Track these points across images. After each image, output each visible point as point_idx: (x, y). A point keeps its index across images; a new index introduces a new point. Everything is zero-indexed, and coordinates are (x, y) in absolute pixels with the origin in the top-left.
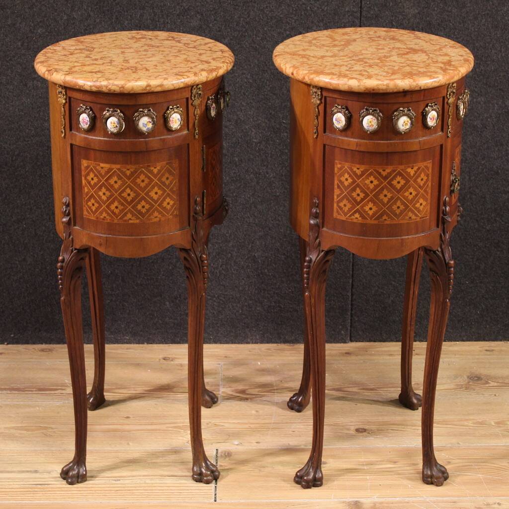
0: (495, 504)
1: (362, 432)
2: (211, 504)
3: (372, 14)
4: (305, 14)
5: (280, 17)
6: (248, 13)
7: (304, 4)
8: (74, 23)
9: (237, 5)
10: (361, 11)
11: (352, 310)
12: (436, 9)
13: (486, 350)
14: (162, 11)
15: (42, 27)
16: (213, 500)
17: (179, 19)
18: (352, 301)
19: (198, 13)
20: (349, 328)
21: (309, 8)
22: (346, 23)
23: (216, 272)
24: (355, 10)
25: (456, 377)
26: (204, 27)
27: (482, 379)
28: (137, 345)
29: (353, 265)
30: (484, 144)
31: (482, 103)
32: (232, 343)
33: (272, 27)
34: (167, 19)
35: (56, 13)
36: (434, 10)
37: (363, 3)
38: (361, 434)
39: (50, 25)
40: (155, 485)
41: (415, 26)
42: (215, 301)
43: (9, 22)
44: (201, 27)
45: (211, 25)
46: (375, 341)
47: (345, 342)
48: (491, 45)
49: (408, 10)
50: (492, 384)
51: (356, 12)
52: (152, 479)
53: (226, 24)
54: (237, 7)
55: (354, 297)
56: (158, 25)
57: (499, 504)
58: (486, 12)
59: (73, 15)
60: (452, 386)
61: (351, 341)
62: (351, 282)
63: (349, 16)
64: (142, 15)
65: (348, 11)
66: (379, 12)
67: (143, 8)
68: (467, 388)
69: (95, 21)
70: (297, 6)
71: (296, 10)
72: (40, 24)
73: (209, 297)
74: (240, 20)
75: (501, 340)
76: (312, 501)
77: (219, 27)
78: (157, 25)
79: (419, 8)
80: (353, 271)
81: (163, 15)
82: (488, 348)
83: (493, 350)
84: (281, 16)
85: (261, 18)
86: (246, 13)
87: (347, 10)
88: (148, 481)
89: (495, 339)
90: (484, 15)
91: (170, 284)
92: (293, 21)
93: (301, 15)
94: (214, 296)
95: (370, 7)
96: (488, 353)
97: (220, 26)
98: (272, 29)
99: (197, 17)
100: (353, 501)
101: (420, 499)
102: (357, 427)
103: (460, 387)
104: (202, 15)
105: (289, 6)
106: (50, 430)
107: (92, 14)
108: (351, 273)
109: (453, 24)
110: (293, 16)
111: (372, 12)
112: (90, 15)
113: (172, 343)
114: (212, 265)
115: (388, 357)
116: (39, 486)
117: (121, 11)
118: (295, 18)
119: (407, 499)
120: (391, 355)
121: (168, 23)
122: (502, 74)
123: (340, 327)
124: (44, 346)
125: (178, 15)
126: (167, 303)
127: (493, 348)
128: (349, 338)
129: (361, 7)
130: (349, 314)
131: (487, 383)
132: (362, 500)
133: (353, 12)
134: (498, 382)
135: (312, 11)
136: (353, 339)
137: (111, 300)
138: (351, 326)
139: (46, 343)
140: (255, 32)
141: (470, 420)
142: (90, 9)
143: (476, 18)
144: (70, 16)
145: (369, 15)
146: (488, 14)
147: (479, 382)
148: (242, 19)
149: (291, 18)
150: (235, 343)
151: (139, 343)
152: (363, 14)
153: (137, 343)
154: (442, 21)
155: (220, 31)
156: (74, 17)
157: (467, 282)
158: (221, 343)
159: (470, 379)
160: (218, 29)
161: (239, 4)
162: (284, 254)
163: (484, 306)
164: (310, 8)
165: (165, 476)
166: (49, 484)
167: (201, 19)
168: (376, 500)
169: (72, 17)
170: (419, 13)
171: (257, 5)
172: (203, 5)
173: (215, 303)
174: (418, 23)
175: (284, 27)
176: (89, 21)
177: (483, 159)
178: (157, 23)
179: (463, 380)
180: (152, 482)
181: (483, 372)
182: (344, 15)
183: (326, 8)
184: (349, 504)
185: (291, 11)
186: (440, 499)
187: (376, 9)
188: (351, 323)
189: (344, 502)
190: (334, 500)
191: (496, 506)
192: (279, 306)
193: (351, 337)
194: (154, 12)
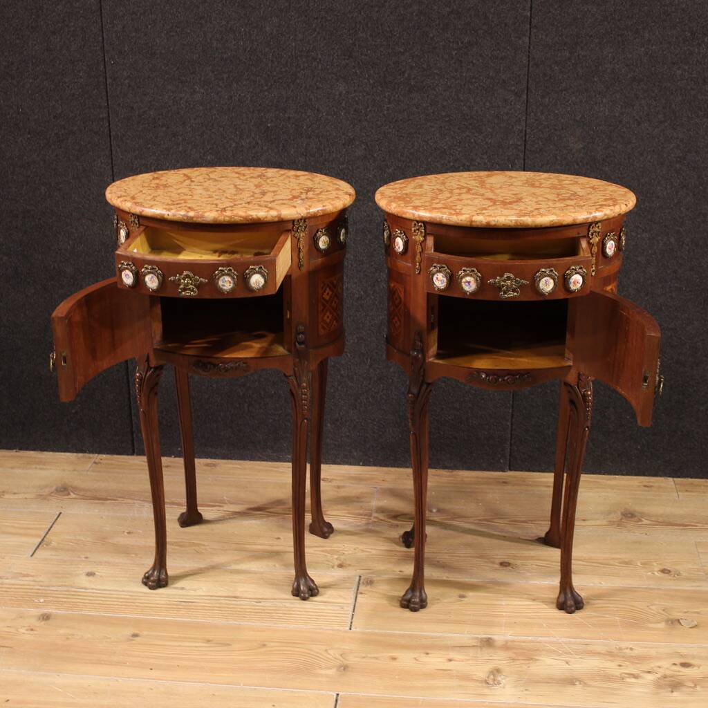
0: (627, 648)
1: (506, 566)
2: (346, 632)
3: (536, 148)
4: (469, 146)
5: (445, 149)
6: (412, 144)
8: (242, 151)
9: (401, 136)
10: (525, 145)
11: (511, 440)
12: (601, 144)
13: (645, 486)
14: (327, 141)
15: (210, 153)
16: (348, 628)
17: (345, 148)
18: (512, 431)
19: (363, 143)
20: (508, 457)
21: (472, 140)
23: (377, 397)
24: (519, 143)
25: (610, 513)
26: (369, 157)
27: (635, 516)
29: (513, 395)
30: (648, 279)
31: (646, 239)
32: (392, 467)
33: (436, 158)
34: (333, 148)
35: (225, 141)
36: (599, 145)
37: (527, 136)
38: (505, 568)
39: (219, 152)
40: (294, 609)
41: (579, 160)
42: (375, 425)
43: (181, 149)
44: (366, 157)
46: (534, 471)
47: (504, 471)
48: (656, 182)
49: (572, 144)
50: (645, 522)
51: (520, 146)
54: (402, 138)
55: (514, 427)
57: (631, 649)
58: (652, 149)
60: (605, 522)
61: (510, 470)
62: (510, 411)
63: (513, 149)
64: (308, 144)
65: (512, 144)
66: (543, 146)
67: (310, 137)
68: (619, 524)
69: (262, 149)
70: (462, 138)
71: (460, 142)
72: (210, 151)
73: (370, 421)
75: (661, 476)
76: (445, 635)
79: (584, 143)
80: (513, 402)
81: (328, 145)
82: (646, 484)
83: (651, 486)
85: (426, 149)
88: (288, 605)
89: (655, 475)
90: (650, 151)
92: (457, 152)
93: (465, 147)
95: (534, 141)
96: (646, 488)
99: (362, 147)
100: (486, 638)
101: (555, 639)
102: (501, 561)
103: (611, 523)
104: (367, 144)
106: (203, 547)
107: (259, 142)
108: (511, 402)
110: (456, 147)
111: (536, 146)
114: (373, 389)
116: (183, 603)
118: (459, 150)
119: (539, 639)
121: (333, 152)
122: (667, 211)
123: (499, 456)
124: (209, 461)
125: (343, 144)
126: (329, 425)
127: (651, 484)
128: (508, 467)
129: (525, 140)
130: (509, 443)
131: (641, 521)
132: (495, 637)
134: (651, 520)
135: (476, 143)
136: (512, 468)
137: (274, 420)
138: (510, 455)
139: (211, 458)
140: (419, 162)
141: (617, 559)
142: (258, 137)
143: (642, 155)
145: (534, 149)
147: (633, 519)
148: (406, 150)
149: (455, 150)
150: (394, 467)
152: (527, 147)
154: (607, 157)
155: (384, 161)
156: (242, 145)
157: (628, 417)
158: (381, 466)
159: (624, 515)
160: (382, 159)
162: (445, 382)
163: (644, 442)
166: (192, 602)
167: (365, 149)
168: (509, 638)
169: (241, 144)
170: (584, 148)
171: (422, 136)
174: (583, 158)
177: (647, 295)
178: (323, 152)
179: (616, 517)
180: (293, 606)
181: (638, 508)
182: (508, 148)
183: (490, 141)
184: (481, 640)
185: (455, 143)
186: (572, 640)
187: (540, 143)
188: (510, 452)
189: (477, 638)
190: (467, 635)
191: (628, 651)
192: (439, 433)
193: (510, 466)
194: (319, 141)
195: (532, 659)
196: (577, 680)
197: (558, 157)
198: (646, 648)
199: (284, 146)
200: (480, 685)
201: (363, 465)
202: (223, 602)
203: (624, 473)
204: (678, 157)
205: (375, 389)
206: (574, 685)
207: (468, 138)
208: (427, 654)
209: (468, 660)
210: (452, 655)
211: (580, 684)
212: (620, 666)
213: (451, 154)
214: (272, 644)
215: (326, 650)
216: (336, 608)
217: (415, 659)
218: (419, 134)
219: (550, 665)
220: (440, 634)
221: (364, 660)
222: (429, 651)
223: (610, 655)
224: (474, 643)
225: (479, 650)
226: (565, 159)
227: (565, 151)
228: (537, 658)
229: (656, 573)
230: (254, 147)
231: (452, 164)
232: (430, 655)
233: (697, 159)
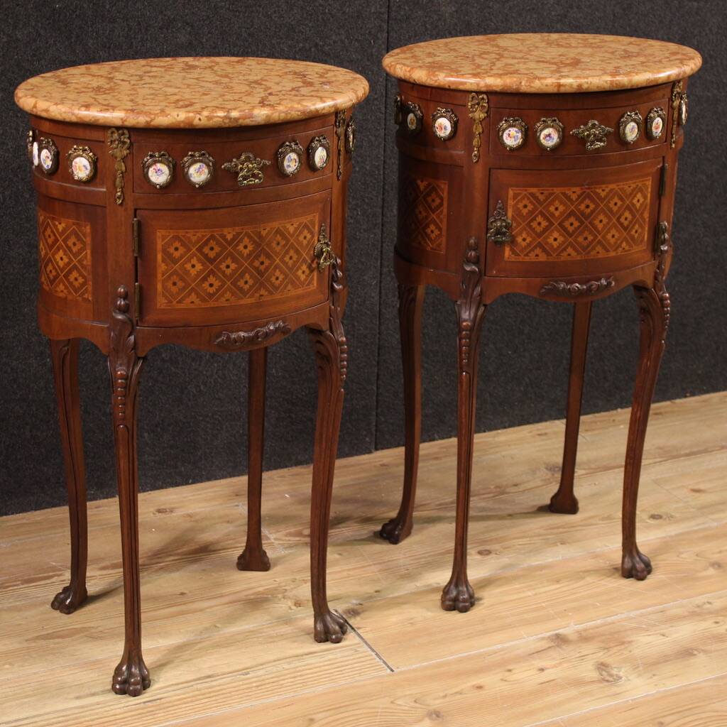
0: (705, 604)
1: (487, 554)
2: (389, 675)
3: (402, 16)
4: (323, 19)
6: (251, 21)
7: (321, 5)
8: (17, 47)
10: (388, 12)
11: (377, 409)
13: (540, 435)
14: (139, 24)
16: (389, 671)
17: (162, 33)
18: (377, 396)
19: (188, 24)
20: (374, 433)
21: (327, 11)
22: (372, 28)
23: (211, 382)
24: (383, 10)
25: (533, 471)
28: (106, 500)
29: (379, 349)
32: (230, 477)
33: (281, 38)
34: (146, 34)
36: (473, 7)
41: (452, 28)
42: (208, 422)
45: (204, 40)
47: (370, 452)
49: (444, 8)
51: (383, 14)
52: (289, 663)
53: (223, 38)
56: (134, 44)
57: (709, 603)
59: (16, 35)
61: (377, 449)
62: (376, 370)
63: (375, 19)
65: (374, 13)
66: (410, 12)
70: (313, 9)
73: (201, 418)
74: (241, 32)
75: (546, 421)
76: (506, 645)
77: (214, 43)
78: (132, 43)
79: (457, 5)
80: (378, 357)
81: (140, 29)
82: (539, 432)
83: (546, 434)
84: (293, 23)
85: (269, 27)
86: (249, 21)
87: (373, 11)
88: (286, 666)
89: (540, 421)
90: (529, 10)
91: (149, 407)
92: (308, 28)
93: (318, 21)
94: (207, 416)
95: (399, 6)
96: (543, 437)
97: (216, 41)
98: (283, 41)
99: (186, 30)
100: (552, 636)
101: (623, 616)
104: (192, 26)
105: (302, 8)
106: (93, 631)
107: (42, 32)
108: (377, 359)
109: (495, 24)
111: (402, 13)
112: (40, 35)
113: (151, 490)
115: (435, 462)
116: (150, 704)
117: (83, 26)
118: (310, 25)
119: (609, 620)
120: (437, 458)
121: (147, 39)
123: (365, 433)
126: (146, 435)
128: (374, 447)
129: (389, 6)
130: (374, 413)
132: (562, 632)
133: (380, 13)
134: (585, 469)
135: (331, 14)
136: (379, 446)
138: (376, 431)
142: (40, 25)
143: (520, 15)
144: (12, 37)
145: (399, 17)
146: (533, 9)
148: (244, 30)
149: (305, 25)
150: (234, 476)
151: (107, 498)
152: (391, 15)
153: (104, 498)
156: (17, 39)
157: (510, 353)
158: (216, 479)
159: (550, 470)
160: (213, 45)
161: (240, 9)
162: (296, 346)
163: (528, 380)
164: (329, 10)
165: (302, 655)
166: (160, 699)
167: (190, 32)
168: (580, 627)
169: (14, 38)
170: (457, 11)
171: (263, 9)
172: (193, 13)
173: (209, 425)
174: (456, 24)
175: (296, 38)
176: (38, 42)
179: (545, 473)
180: (292, 666)
182: (370, 18)
183: (348, 10)
184: (550, 639)
185: (305, 15)
186: (643, 611)
187: (407, 8)
188: (376, 426)
189: (543, 639)
190: (529, 638)
191: (708, 606)
192: (290, 417)
193: (376, 444)
194: (128, 25)
195: (623, 643)
196: (692, 649)
197: (427, 25)
198: (721, 598)
199: (78, 37)
200: (602, 685)
201: (193, 483)
202: (199, 686)
203: (507, 425)
204: (559, 15)
205: (207, 371)
206: (695, 655)
207: (321, 8)
208: (510, 671)
209: (560, 664)
210: (539, 663)
211: (700, 652)
212: (717, 623)
213: (300, 31)
214: (320, 716)
215: (392, 702)
216: (346, 654)
217: (502, 680)
218: (260, 6)
219: (647, 643)
220: (499, 646)
221: (447, 699)
222: (510, 667)
223: (697, 614)
224: (545, 644)
225: (558, 649)
226: (437, 26)
227: (436, 17)
228: (629, 639)
229: (648, 521)
230: (35, 41)
231: (301, 45)
232: (514, 671)
233: (579, 15)
